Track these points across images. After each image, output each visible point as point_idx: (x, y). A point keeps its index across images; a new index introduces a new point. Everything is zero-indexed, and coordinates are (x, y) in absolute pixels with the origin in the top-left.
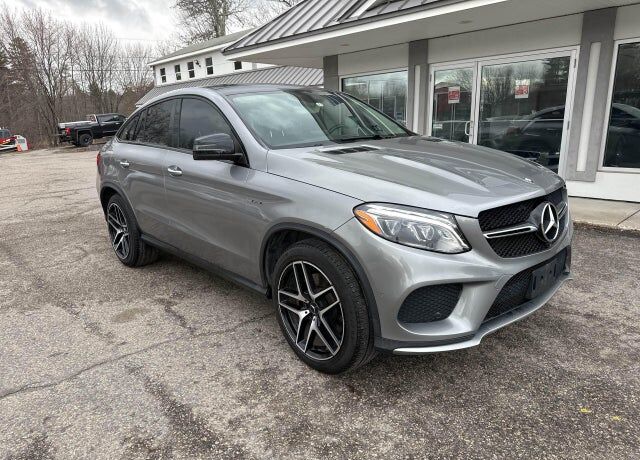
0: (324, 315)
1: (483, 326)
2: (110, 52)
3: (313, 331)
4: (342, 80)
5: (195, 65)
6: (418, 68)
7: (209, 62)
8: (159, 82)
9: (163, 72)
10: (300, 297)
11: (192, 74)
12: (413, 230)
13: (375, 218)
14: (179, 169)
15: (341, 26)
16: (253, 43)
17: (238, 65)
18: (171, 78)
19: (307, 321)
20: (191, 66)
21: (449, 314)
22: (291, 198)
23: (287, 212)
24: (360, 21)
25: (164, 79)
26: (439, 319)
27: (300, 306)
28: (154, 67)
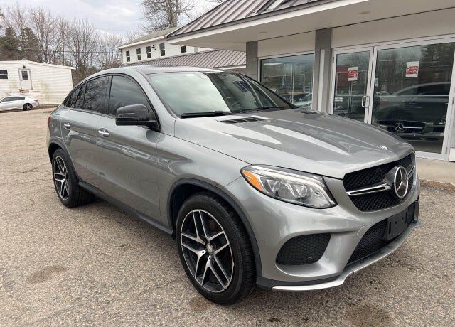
0: (217, 255)
1: (347, 268)
2: (92, 39)
3: (209, 268)
4: (261, 60)
5: (152, 49)
6: (323, 52)
7: (162, 46)
8: (125, 61)
9: (128, 53)
10: (198, 239)
11: (149, 56)
12: (290, 188)
13: (258, 177)
14: (107, 131)
15: (260, 16)
16: (190, 30)
17: (184, 49)
18: (134, 58)
19: (204, 259)
20: (148, 49)
21: (319, 259)
22: (192, 159)
23: (188, 169)
24: (276, 12)
25: (129, 59)
26: (311, 263)
27: (198, 246)
28: (121, 50)
